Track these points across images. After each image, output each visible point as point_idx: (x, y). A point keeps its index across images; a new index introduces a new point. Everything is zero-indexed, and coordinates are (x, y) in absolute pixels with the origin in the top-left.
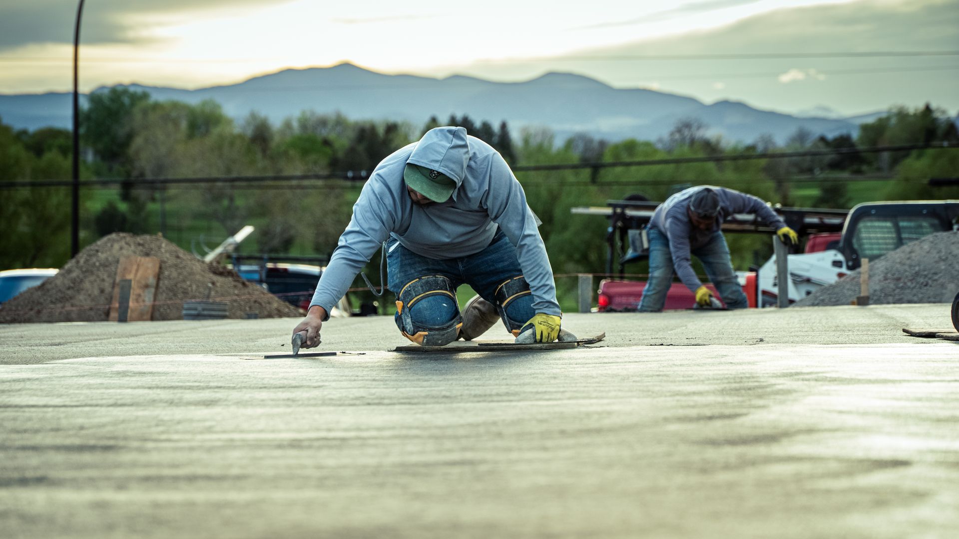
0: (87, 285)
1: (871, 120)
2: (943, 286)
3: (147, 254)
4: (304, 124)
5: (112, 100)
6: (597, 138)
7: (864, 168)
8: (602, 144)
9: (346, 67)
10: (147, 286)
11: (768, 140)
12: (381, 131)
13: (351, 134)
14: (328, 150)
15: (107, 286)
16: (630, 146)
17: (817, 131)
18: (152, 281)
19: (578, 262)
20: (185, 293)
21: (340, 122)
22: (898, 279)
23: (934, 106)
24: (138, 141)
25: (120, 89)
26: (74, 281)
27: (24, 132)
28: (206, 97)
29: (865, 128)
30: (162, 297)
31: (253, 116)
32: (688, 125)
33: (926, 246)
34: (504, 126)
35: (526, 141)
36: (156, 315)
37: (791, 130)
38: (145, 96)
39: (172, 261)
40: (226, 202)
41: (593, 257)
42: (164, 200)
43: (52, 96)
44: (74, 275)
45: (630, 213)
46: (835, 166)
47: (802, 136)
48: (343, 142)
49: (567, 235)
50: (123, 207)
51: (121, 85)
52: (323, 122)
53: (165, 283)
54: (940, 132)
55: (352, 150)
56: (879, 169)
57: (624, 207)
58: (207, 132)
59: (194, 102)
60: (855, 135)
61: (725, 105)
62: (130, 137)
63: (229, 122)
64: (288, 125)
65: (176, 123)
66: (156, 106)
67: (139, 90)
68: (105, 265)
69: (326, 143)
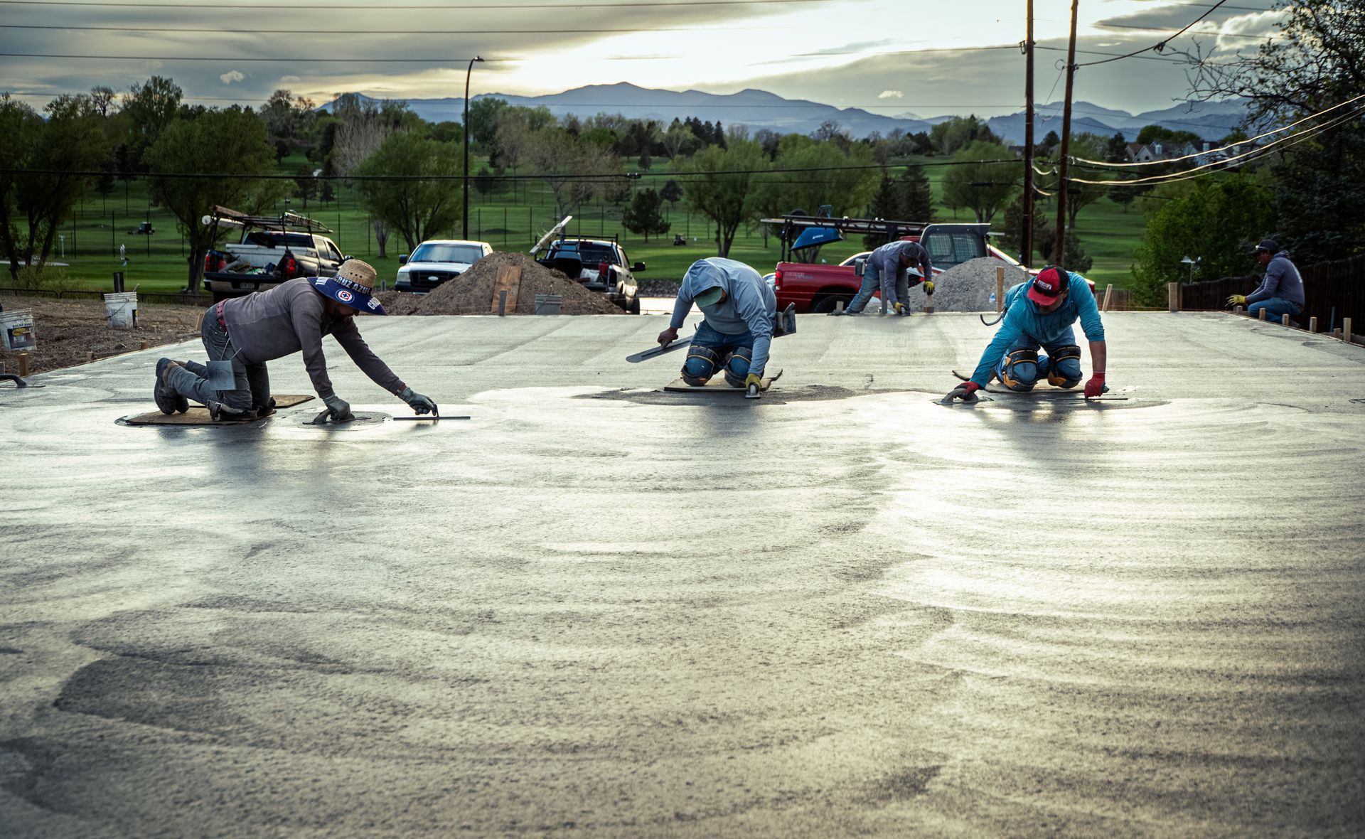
0: (479, 283)
1: (938, 123)
2: (977, 291)
3: (514, 265)
4: (599, 121)
5: (484, 105)
6: (775, 132)
7: (934, 153)
8: (777, 135)
9: (624, 84)
10: (514, 284)
11: (877, 135)
12: (645, 126)
13: (628, 128)
14: (613, 137)
15: (491, 283)
16: (794, 139)
17: (906, 129)
18: (517, 281)
19: (762, 211)
20: (536, 288)
21: (621, 120)
22: (951, 286)
23: (976, 116)
24: (500, 131)
25: (489, 97)
26: (472, 280)
27: (433, 124)
28: (542, 103)
29: (935, 128)
30: (523, 291)
31: (569, 116)
32: (829, 125)
33: (968, 267)
34: (719, 124)
35: (732, 134)
36: (517, 310)
37: (891, 129)
38: (504, 103)
39: (529, 268)
40: (552, 169)
41: (771, 208)
42: (515, 168)
43: (448, 101)
44: (472, 276)
45: (795, 222)
46: (916, 151)
47: (897, 133)
48: (622, 133)
49: (755, 195)
50: (491, 171)
51: (489, 94)
52: (611, 120)
53: (525, 282)
54: (979, 132)
55: (628, 138)
56: (942, 154)
57: (792, 219)
58: (541, 126)
59: (533, 107)
60: (929, 133)
61: (851, 111)
62: (495, 128)
63: (555, 119)
64: (589, 122)
65: (522, 119)
66: (511, 109)
67: (501, 99)
68: (490, 271)
69: (612, 133)
